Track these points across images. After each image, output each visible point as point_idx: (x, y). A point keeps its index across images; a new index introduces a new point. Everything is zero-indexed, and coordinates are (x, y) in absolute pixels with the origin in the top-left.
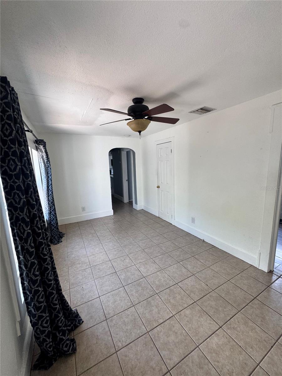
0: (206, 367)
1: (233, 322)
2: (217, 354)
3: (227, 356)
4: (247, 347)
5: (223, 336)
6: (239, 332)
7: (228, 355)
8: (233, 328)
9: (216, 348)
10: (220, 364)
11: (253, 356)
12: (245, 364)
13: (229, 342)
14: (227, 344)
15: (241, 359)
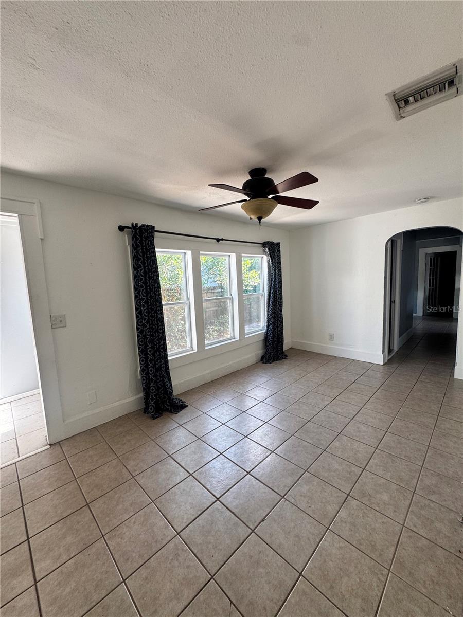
0: (132, 509)
1: (187, 557)
2: (143, 523)
3: (140, 535)
4: (148, 571)
5: (164, 534)
6: (170, 563)
7: (141, 537)
8: (178, 553)
9: (150, 522)
10: (132, 525)
11: (136, 576)
12: (128, 559)
13: (156, 542)
14: (153, 539)
15: (134, 555)
